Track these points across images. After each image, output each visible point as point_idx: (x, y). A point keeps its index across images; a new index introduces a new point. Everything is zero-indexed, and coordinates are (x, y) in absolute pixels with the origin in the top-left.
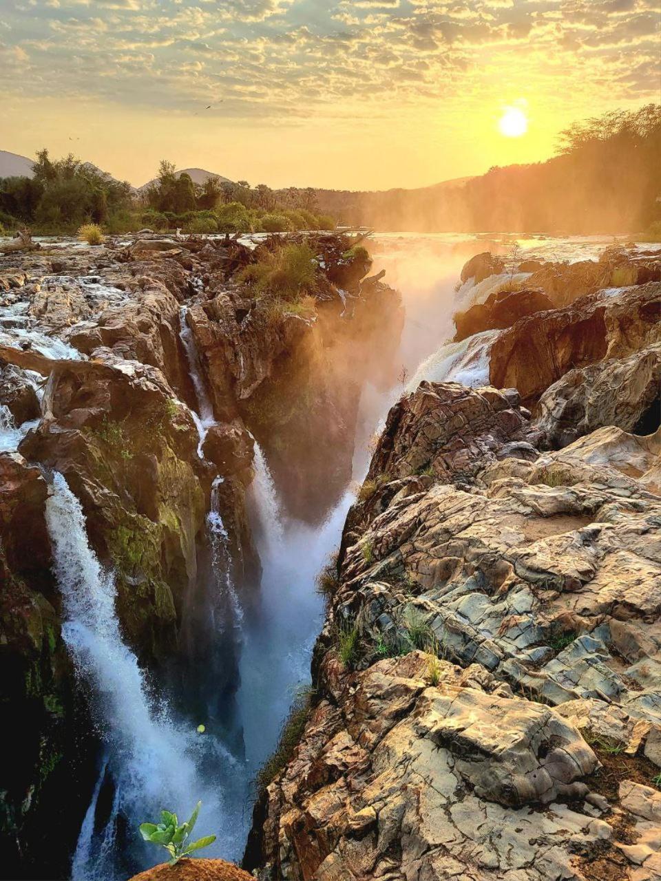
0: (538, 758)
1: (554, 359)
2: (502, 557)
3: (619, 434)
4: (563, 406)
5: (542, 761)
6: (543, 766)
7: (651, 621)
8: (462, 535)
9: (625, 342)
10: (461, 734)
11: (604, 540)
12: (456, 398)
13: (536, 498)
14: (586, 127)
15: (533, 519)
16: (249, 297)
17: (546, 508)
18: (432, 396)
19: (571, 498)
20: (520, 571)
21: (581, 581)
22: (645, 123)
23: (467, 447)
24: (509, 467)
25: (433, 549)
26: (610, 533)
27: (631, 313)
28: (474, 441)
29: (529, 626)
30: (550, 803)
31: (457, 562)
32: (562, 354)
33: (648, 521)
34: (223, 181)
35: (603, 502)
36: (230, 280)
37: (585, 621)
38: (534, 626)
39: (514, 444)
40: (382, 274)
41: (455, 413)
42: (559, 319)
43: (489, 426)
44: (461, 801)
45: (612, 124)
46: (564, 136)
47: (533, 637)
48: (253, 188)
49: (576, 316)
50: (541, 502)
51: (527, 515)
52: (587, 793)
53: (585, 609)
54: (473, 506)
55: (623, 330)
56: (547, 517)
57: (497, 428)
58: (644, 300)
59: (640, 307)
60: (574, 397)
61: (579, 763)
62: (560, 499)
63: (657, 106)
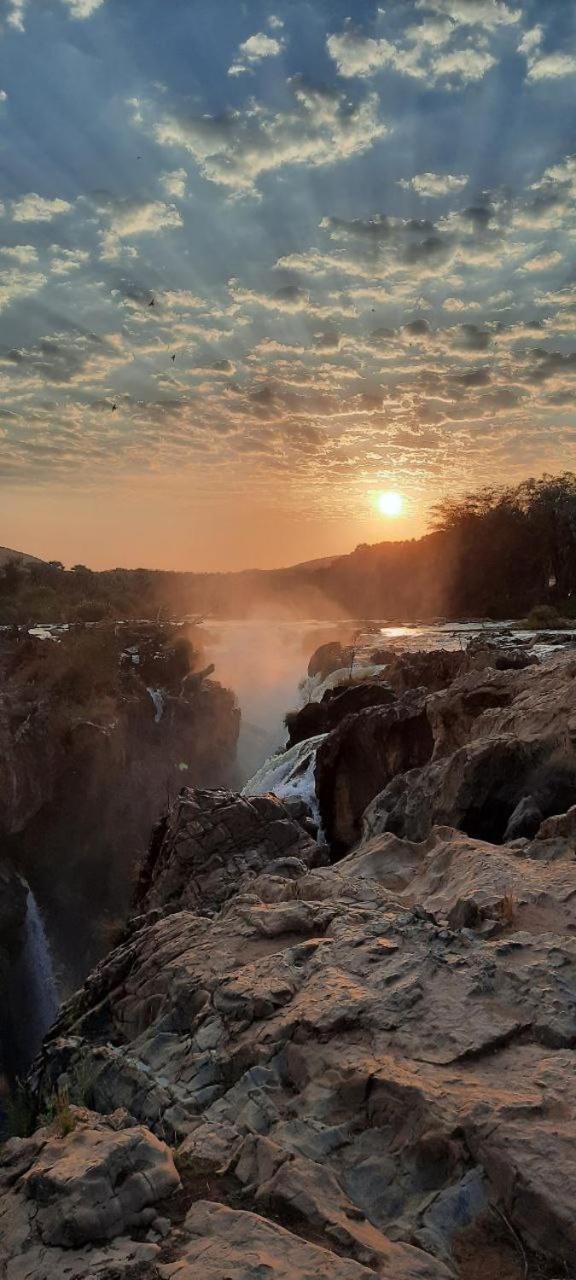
0: (113, 1188)
1: (386, 764)
2: (202, 986)
3: (391, 840)
4: (385, 820)
5: (117, 1190)
6: (116, 1195)
7: (326, 1040)
8: (169, 965)
9: (452, 741)
10: (45, 1175)
11: (317, 958)
12: (219, 807)
13: (263, 915)
14: (460, 501)
15: (256, 941)
16: (31, 701)
17: (271, 925)
18: (189, 806)
19: (302, 913)
20: (218, 1001)
21: (273, 1003)
22: (527, 497)
23: (224, 865)
24: (259, 886)
25: (140, 989)
26: (326, 949)
27: (453, 706)
28: (234, 859)
29: (206, 1064)
30: (114, 1237)
31: (159, 1000)
32: (393, 758)
33: (365, 932)
34: (30, 561)
35: (335, 915)
36: (10, 679)
37: (264, 1049)
38: (212, 1062)
39: (281, 860)
40: (211, 669)
41: (215, 825)
42: (385, 715)
43: (258, 840)
44: (24, 1252)
45: (489, 499)
46: (435, 511)
47: (208, 1076)
48: (68, 568)
49: (403, 712)
50: (267, 919)
51: (249, 936)
52: (155, 1218)
53: (268, 1036)
54: (191, 930)
55: (447, 726)
56: (272, 938)
57: (267, 842)
58: (466, 691)
59: (462, 698)
60: (396, 809)
61: (154, 1186)
62: (288, 915)
63: (538, 480)
